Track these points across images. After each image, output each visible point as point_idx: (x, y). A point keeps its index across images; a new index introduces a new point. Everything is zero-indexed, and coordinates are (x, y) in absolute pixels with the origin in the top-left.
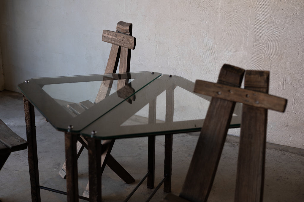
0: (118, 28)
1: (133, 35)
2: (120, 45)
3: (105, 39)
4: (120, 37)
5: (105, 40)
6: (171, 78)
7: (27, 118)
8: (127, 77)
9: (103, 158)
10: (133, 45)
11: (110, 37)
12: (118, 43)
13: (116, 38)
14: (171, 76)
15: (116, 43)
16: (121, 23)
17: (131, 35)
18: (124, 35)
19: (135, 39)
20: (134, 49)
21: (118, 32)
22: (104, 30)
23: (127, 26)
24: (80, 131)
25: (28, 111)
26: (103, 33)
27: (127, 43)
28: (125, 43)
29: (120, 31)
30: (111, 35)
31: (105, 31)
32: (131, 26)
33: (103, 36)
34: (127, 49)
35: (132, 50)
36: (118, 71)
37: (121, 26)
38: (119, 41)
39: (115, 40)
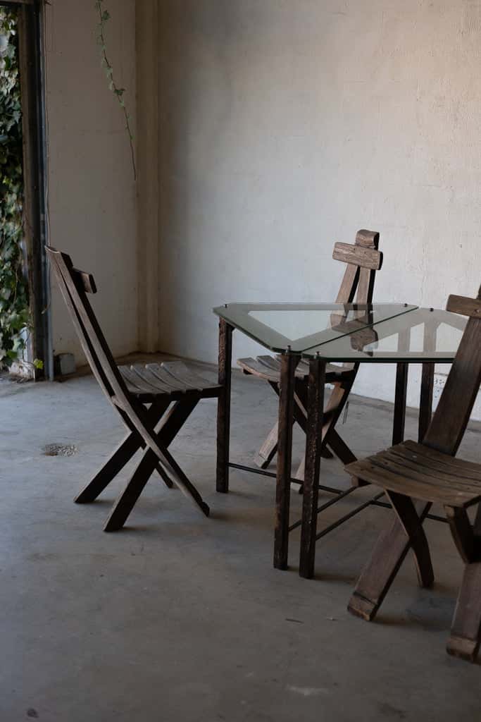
0: (357, 239)
1: (380, 249)
2: (360, 264)
3: (337, 255)
4: (360, 253)
5: (338, 257)
6: (432, 313)
7: (221, 357)
8: (367, 308)
9: (324, 431)
10: (379, 263)
11: (345, 252)
12: (356, 262)
13: (354, 255)
14: (432, 310)
15: (353, 261)
16: (363, 232)
17: (376, 248)
18: (367, 250)
19: (381, 255)
20: (379, 269)
21: (357, 245)
22: (337, 243)
23: (371, 235)
24: (300, 352)
25: (224, 348)
26: (336, 247)
27: (370, 261)
28: (366, 261)
29: (361, 243)
30: (346, 250)
31: (338, 245)
32: (377, 237)
33: (335, 252)
34: (369, 270)
35: (377, 271)
36: (354, 301)
37: (362, 237)
38: (358, 259)
39: (353, 258)
